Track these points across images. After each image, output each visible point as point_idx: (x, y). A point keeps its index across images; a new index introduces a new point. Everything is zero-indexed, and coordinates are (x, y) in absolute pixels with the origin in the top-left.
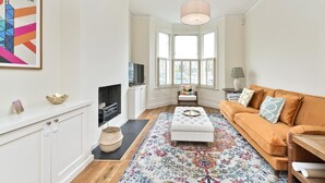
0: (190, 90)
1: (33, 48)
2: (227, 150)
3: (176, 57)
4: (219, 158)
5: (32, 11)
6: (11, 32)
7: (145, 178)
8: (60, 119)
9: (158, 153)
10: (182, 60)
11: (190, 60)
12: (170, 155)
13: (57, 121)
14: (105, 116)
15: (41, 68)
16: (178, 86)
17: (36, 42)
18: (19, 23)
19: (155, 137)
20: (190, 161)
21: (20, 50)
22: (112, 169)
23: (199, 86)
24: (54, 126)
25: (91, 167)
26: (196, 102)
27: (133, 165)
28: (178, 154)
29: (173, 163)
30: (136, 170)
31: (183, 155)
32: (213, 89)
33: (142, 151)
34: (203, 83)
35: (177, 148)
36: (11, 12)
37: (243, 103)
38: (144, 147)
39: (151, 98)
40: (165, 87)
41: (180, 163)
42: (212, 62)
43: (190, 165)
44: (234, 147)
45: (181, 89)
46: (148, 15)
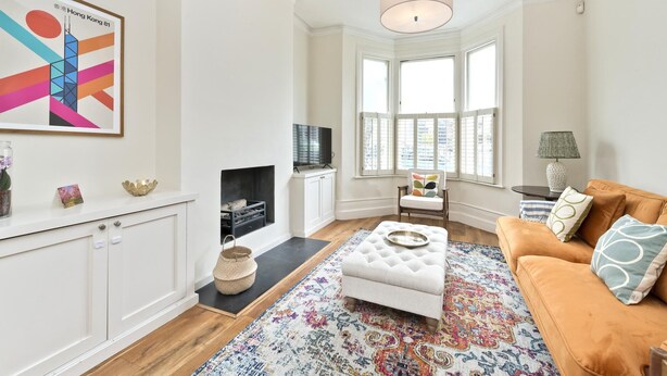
0: (431, 186)
1: (108, 102)
2: (477, 351)
3: (404, 110)
4: (445, 364)
5: (107, 40)
6: (72, 77)
7: (258, 365)
8: (124, 221)
9: (309, 317)
10: (415, 117)
11: (435, 116)
12: (332, 327)
13: (117, 225)
14: (236, 225)
15: (121, 135)
16: (404, 175)
17: (114, 92)
18: (86, 62)
19: (322, 280)
20: (370, 352)
21: (87, 106)
22: (215, 328)
23: (456, 178)
24: (113, 234)
25: (189, 316)
26: (444, 212)
27: (252, 331)
28: (351, 329)
29: (329, 348)
30: (252, 342)
31: (358, 336)
32: (493, 185)
33: (282, 306)
34: (467, 169)
35: (355, 316)
36: (73, 46)
37: (557, 228)
38: (291, 298)
39: (345, 198)
40: (378, 177)
41: (344, 353)
42: (488, 119)
43: (363, 362)
44: (504, 345)
45: (411, 182)
46: (340, 26)
